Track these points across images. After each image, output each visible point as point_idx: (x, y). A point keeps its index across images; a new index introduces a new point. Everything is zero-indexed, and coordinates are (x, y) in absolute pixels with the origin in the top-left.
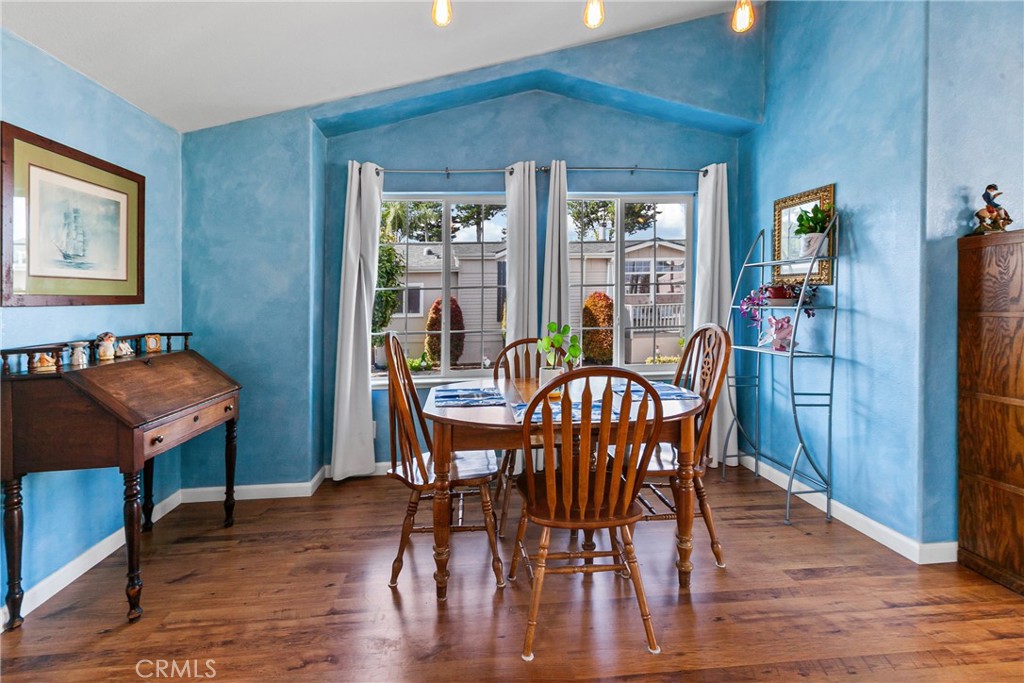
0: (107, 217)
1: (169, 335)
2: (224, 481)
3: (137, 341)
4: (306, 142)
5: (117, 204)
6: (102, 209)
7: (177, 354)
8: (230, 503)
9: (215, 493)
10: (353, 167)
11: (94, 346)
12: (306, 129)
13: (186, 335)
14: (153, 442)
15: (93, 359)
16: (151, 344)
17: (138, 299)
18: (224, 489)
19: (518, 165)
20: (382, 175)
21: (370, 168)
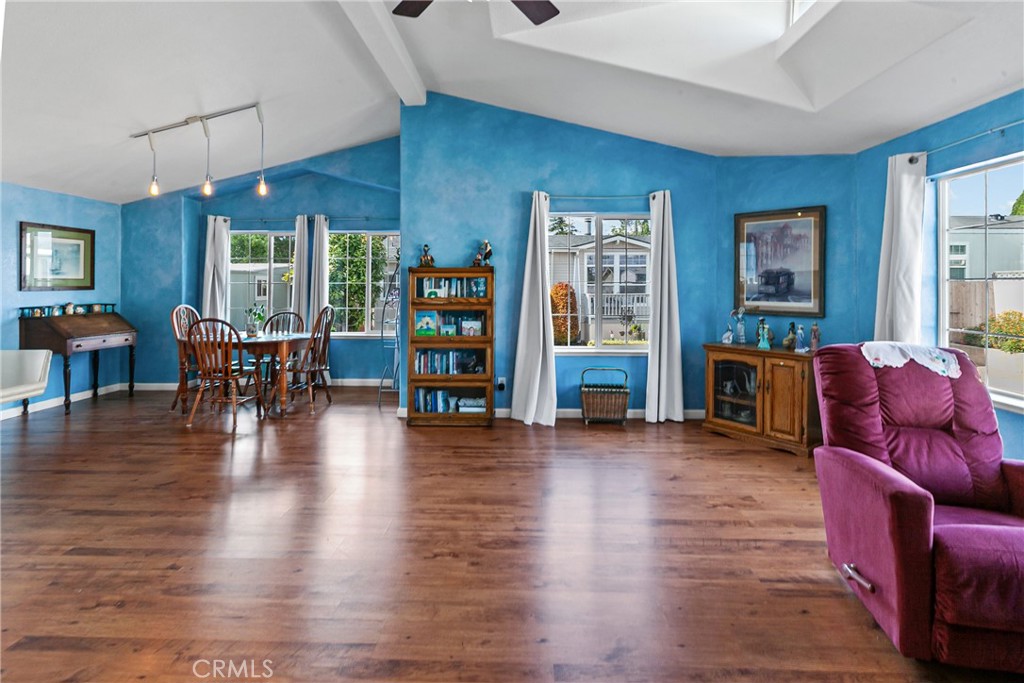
0: (72, 252)
1: (106, 305)
2: (128, 378)
3: (89, 307)
4: (180, 207)
5: (79, 245)
6: (70, 249)
7: (109, 314)
8: (131, 391)
9: (125, 386)
10: (211, 218)
11: (63, 308)
12: (180, 201)
13: (113, 305)
14: (78, 346)
15: (64, 313)
16: (97, 308)
17: (92, 287)
18: (128, 384)
19: (298, 217)
20: (229, 222)
21: (220, 219)
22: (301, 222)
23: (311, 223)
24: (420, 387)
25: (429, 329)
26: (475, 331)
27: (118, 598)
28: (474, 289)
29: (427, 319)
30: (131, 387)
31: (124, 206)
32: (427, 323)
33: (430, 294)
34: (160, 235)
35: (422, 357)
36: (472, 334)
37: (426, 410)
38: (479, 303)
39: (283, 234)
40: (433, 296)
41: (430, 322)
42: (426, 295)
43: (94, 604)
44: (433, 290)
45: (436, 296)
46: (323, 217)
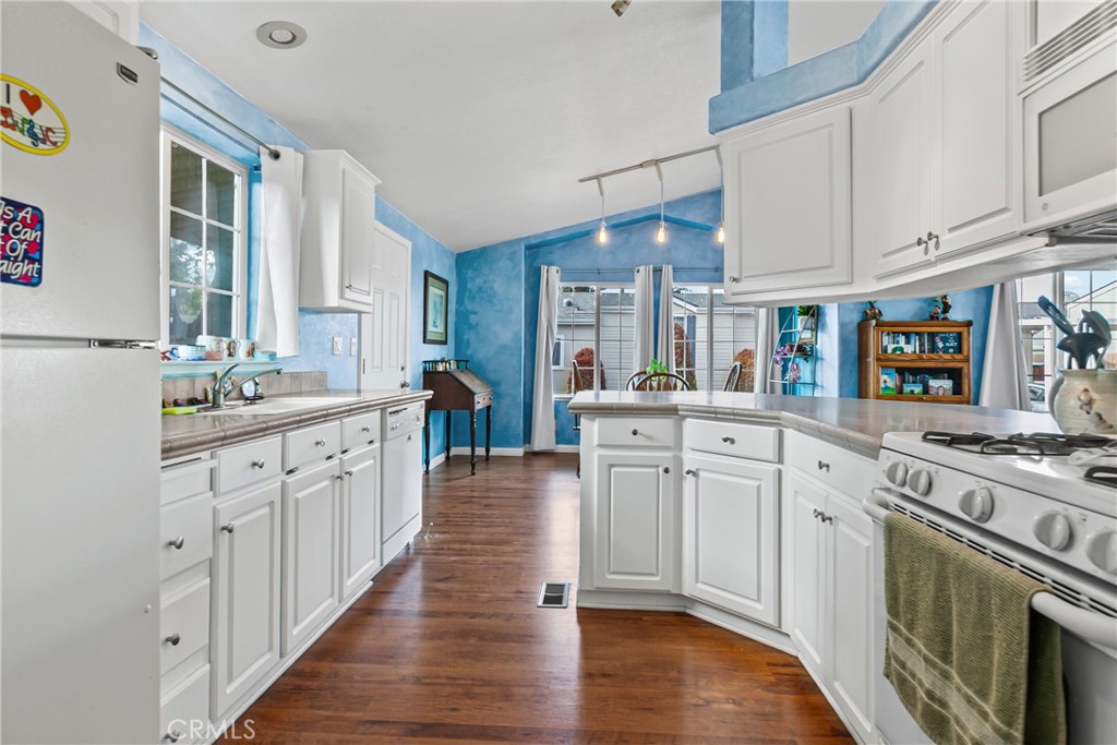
0: (440, 303)
1: (459, 361)
4: (520, 257)
10: (544, 268)
12: (520, 250)
13: (467, 361)
17: (446, 342)
20: (560, 273)
21: (552, 269)
22: (645, 273)
23: (657, 274)
25: (887, 388)
26: (945, 390)
28: (941, 345)
31: (458, 255)
32: (885, 382)
33: (895, 350)
34: (498, 286)
36: (941, 393)
38: (954, 360)
40: (898, 352)
41: (888, 380)
45: (903, 352)
46: (671, 267)
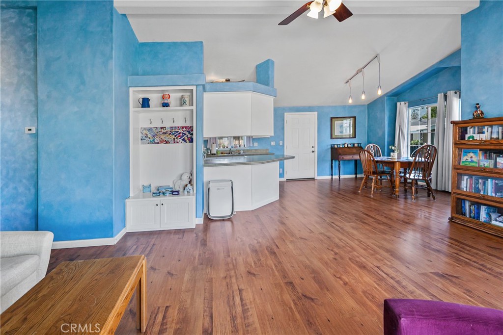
1: (359, 144)
3: (353, 144)
4: (385, 101)
7: (359, 147)
10: (399, 103)
11: (344, 145)
12: (385, 99)
13: (361, 144)
14: (343, 158)
16: (356, 145)
17: (355, 137)
19: (439, 95)
20: (407, 104)
21: (403, 103)
22: (440, 96)
23: (446, 97)
24: (466, 200)
25: (472, 161)
27: (337, 251)
29: (472, 154)
30: (356, 176)
31: (368, 105)
33: (469, 138)
34: (378, 115)
35: (468, 180)
37: (470, 217)
39: (434, 105)
40: (471, 139)
41: (474, 157)
42: (466, 139)
43: (331, 249)
44: (472, 135)
46: (452, 92)
